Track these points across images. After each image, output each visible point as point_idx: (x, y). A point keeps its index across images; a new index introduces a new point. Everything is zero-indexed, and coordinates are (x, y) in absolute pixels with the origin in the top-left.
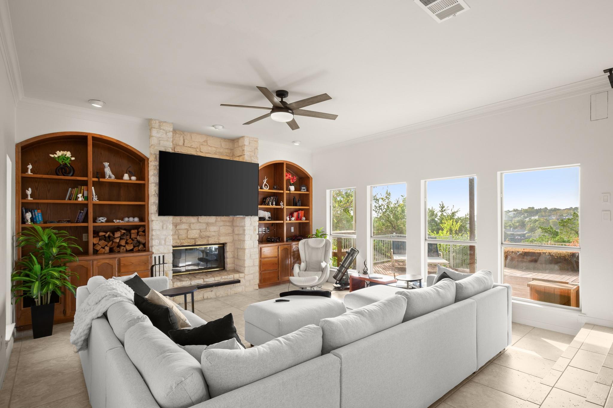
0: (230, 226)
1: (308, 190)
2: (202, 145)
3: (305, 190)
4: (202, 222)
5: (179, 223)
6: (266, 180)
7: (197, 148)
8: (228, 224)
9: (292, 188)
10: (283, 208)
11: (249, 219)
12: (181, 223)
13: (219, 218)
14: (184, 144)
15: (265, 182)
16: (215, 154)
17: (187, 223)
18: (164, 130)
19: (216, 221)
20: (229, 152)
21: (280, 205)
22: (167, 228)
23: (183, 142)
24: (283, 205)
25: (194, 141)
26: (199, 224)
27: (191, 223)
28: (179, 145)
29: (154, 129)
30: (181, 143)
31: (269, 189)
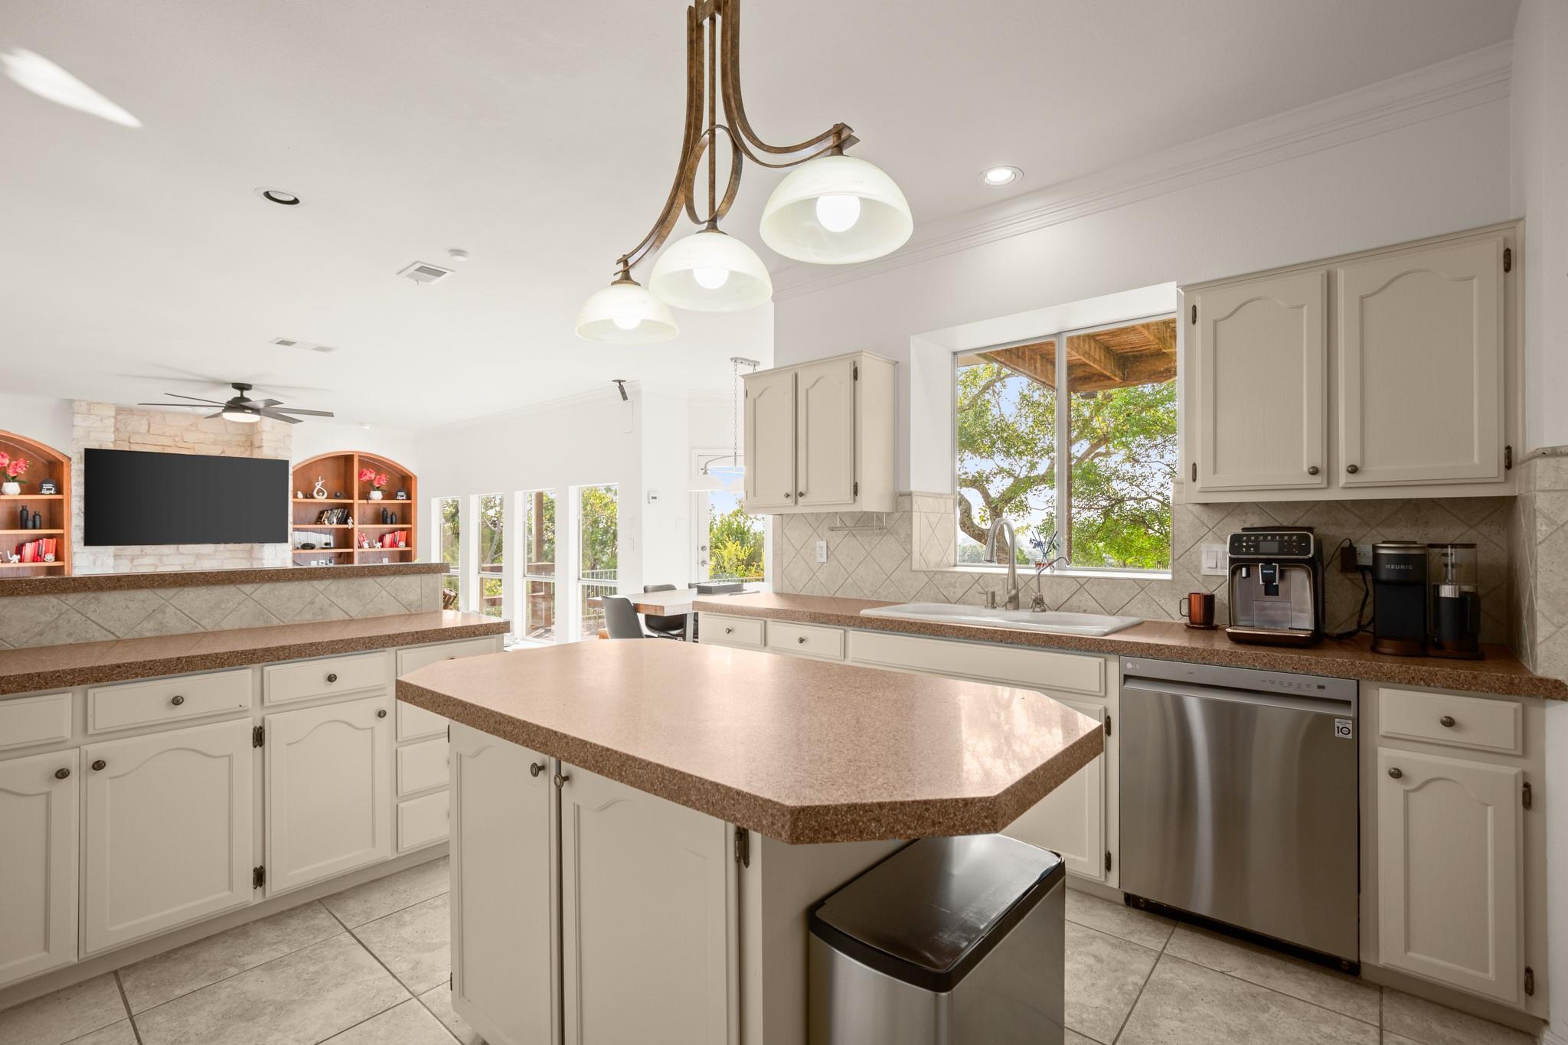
0: (245, 558)
1: (409, 497)
2: (187, 430)
3: (404, 498)
4: (185, 552)
5: (138, 556)
6: (320, 483)
7: (176, 436)
8: (241, 556)
9: (376, 496)
10: (352, 529)
11: (273, 548)
12: (142, 555)
13: (221, 547)
14: (149, 431)
15: (318, 487)
16: (215, 443)
17: (154, 555)
18: (97, 415)
19: (216, 551)
20: (244, 439)
21: (347, 524)
22: (102, 564)
23: (147, 427)
24: (353, 524)
25: (170, 426)
26: (180, 556)
27: (163, 555)
28: (139, 433)
29: (76, 415)
30: (143, 428)
31: (326, 498)
